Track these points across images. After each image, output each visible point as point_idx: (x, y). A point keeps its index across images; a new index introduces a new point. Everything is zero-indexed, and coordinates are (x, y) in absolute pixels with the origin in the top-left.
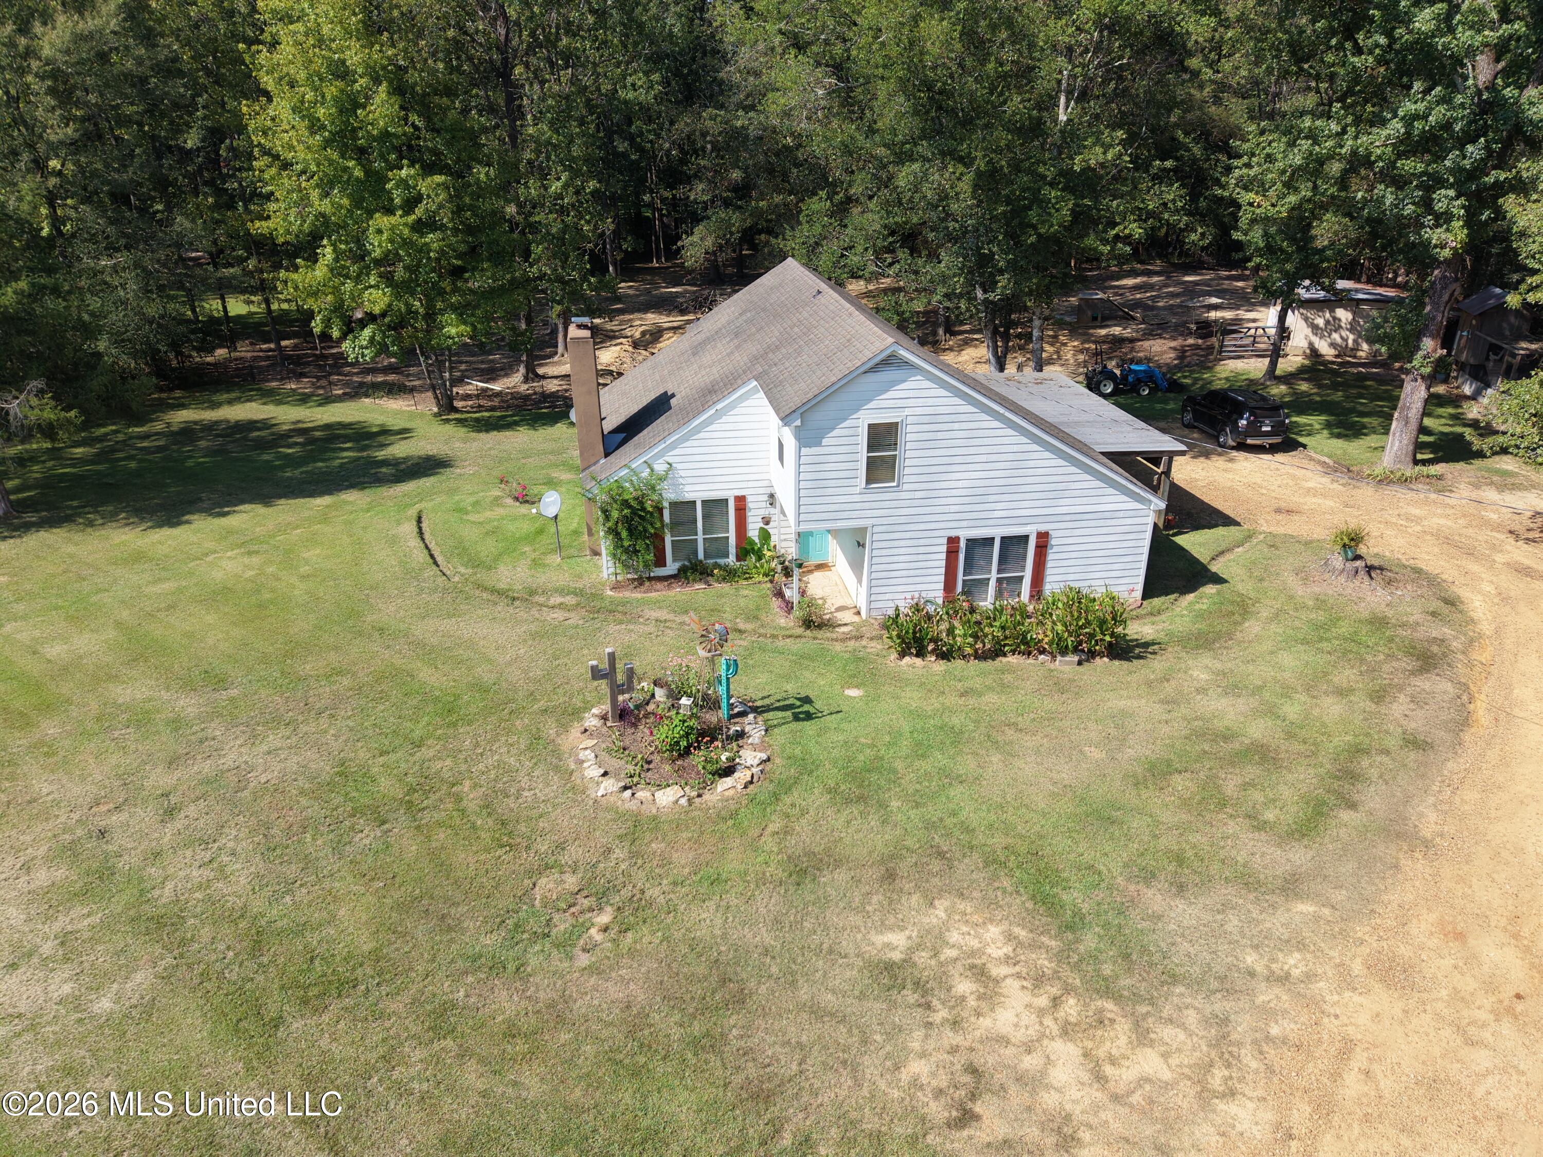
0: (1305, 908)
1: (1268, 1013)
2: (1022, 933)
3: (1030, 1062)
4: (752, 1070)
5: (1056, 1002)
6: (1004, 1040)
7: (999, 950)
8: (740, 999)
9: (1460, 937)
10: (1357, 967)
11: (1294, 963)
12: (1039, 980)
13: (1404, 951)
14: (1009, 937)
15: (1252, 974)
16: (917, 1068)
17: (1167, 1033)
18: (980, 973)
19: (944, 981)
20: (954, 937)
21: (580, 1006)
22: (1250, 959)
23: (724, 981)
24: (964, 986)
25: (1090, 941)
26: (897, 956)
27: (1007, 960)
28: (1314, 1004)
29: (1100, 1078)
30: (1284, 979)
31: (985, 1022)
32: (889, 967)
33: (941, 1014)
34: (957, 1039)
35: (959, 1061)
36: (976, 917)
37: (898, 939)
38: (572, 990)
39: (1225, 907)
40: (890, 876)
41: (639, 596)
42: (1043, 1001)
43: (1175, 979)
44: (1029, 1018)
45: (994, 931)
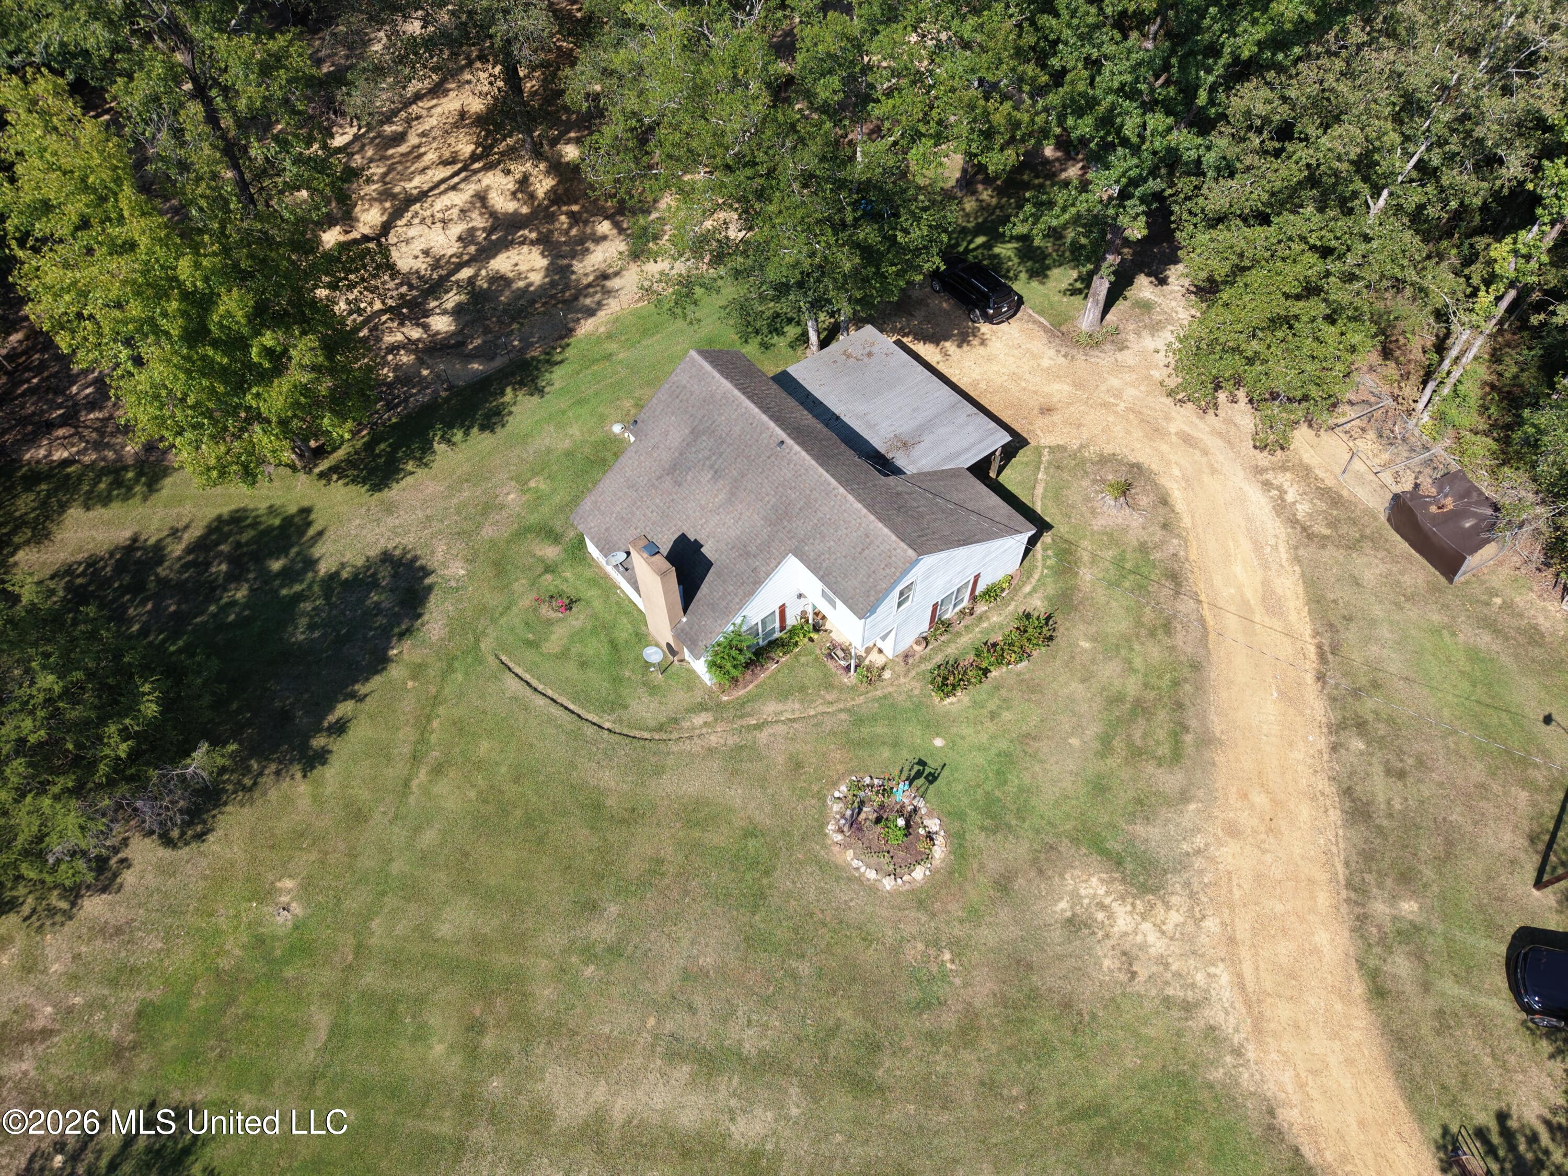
0: (1192, 807)
1: (1201, 872)
2: (1104, 876)
3: (1139, 938)
4: (1057, 997)
5: (1133, 905)
6: (1126, 934)
7: (1101, 891)
8: (1030, 967)
9: (1246, 795)
10: (1220, 833)
11: (1199, 841)
12: (1123, 898)
13: (1231, 815)
14: (1102, 881)
15: (1188, 854)
16: (1107, 963)
17: (1174, 900)
18: (1102, 907)
19: (1091, 917)
20: (1083, 892)
21: (978, 1004)
22: (1185, 847)
23: (1018, 962)
24: (1100, 916)
25: (1129, 866)
26: (1069, 914)
27: (1108, 893)
28: (1212, 859)
29: (1163, 933)
30: (1198, 852)
31: (1116, 929)
32: (1070, 921)
33: (1100, 934)
34: (1112, 942)
35: (1118, 952)
36: (1085, 877)
37: (1063, 905)
38: (968, 999)
39: (1167, 821)
40: (1041, 872)
41: (742, 692)
42: (1129, 908)
43: (1166, 872)
44: (1129, 919)
45: (1094, 880)
